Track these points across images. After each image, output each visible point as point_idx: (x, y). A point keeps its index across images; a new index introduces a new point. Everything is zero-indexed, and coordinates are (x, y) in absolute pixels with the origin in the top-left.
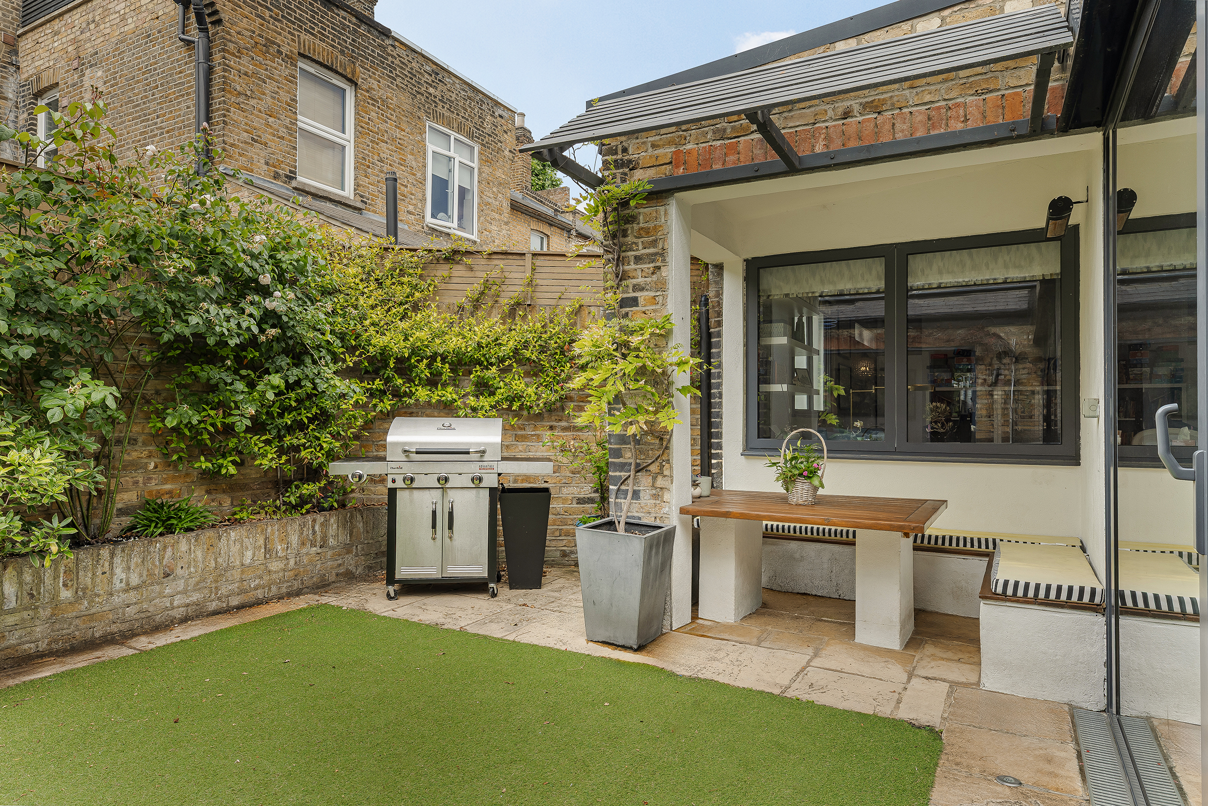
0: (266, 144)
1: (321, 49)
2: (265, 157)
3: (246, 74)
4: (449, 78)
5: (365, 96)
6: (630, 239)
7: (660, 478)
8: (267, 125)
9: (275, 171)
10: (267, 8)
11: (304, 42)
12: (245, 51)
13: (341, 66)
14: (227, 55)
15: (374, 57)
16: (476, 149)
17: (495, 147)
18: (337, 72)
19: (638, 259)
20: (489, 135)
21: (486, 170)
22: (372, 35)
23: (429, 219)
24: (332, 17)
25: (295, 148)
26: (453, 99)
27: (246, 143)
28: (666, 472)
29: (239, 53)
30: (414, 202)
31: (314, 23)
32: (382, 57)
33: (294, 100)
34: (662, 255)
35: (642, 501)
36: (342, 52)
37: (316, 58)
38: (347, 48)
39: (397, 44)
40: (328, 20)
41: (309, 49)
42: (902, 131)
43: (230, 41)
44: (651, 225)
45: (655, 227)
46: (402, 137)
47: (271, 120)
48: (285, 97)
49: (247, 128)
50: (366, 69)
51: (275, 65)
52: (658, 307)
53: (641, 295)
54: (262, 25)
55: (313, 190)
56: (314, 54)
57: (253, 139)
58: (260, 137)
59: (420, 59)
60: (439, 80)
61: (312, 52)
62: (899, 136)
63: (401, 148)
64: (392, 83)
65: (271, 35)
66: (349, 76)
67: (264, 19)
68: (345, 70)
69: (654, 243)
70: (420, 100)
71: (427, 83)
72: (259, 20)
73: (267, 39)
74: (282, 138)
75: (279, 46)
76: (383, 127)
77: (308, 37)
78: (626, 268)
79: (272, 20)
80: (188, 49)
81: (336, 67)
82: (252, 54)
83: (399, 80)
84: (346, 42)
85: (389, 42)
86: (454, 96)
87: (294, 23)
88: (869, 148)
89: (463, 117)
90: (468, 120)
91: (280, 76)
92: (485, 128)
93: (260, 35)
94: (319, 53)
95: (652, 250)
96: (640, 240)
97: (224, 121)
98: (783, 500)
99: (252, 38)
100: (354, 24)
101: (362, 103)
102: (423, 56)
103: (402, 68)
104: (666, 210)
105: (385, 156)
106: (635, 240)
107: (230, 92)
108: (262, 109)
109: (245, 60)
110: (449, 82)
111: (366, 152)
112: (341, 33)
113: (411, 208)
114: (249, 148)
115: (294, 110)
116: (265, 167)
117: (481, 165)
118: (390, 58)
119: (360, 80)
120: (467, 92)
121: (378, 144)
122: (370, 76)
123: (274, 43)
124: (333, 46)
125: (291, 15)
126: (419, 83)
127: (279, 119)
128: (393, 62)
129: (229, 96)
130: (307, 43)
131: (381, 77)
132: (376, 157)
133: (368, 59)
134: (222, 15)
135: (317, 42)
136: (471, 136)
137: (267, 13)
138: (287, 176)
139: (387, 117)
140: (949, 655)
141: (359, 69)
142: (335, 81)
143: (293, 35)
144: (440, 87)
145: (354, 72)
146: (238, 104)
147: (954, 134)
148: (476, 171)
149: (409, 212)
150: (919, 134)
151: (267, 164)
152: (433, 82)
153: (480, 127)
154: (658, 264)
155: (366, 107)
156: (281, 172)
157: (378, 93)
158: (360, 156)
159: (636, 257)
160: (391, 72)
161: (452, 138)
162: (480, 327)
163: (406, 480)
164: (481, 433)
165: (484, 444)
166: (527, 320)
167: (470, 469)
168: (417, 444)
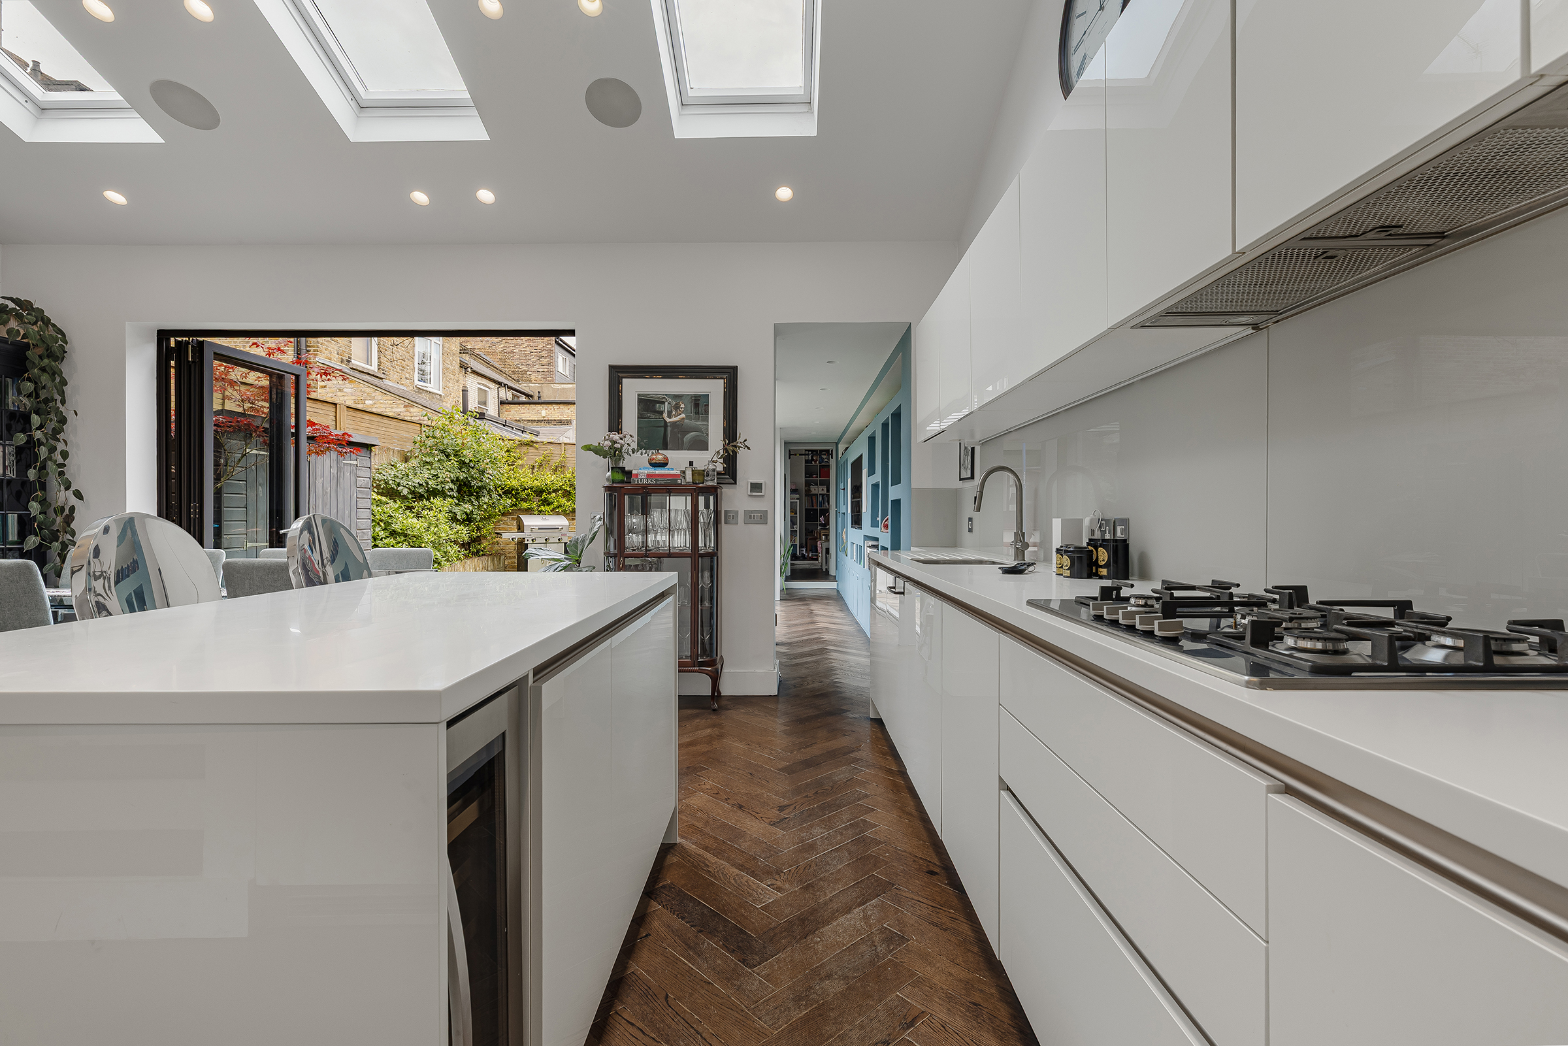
23: (417, 382)
30: (409, 371)
113: (407, 375)
148: (441, 346)
149: (406, 378)
151: (338, 354)
156: (344, 358)
162: (543, 475)
163: (533, 540)
164: (561, 521)
165: (561, 526)
166: (563, 472)
167: (558, 535)
168: (536, 526)
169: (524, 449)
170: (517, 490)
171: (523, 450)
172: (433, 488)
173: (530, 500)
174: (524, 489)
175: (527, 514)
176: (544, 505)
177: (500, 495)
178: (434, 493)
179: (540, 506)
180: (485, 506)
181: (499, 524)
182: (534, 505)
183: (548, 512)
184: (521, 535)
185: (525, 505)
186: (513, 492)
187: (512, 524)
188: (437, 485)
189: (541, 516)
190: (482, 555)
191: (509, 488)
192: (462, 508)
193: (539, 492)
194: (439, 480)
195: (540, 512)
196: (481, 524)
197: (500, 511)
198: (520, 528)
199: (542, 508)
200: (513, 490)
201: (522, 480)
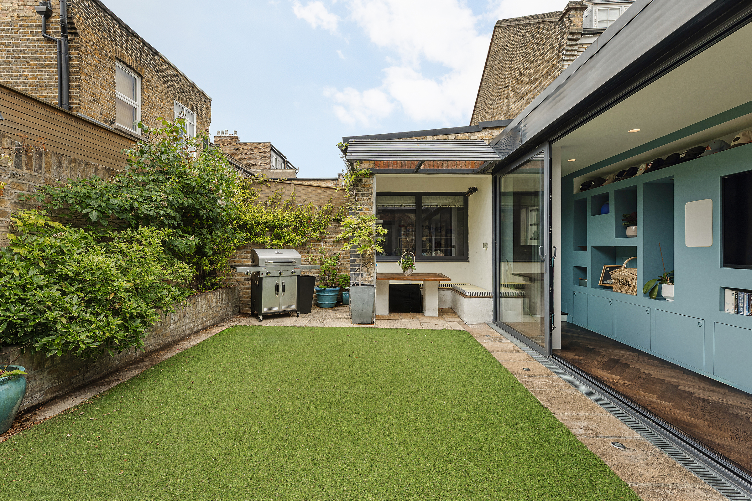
0: (100, 104)
1: (126, 57)
2: (100, 111)
3: (90, 65)
4: (183, 79)
5: (147, 84)
6: (359, 187)
7: (370, 269)
8: (101, 93)
9: (105, 119)
10: (100, 31)
11: (118, 51)
12: (90, 52)
13: (135, 66)
14: (81, 53)
15: (150, 64)
16: (195, 116)
17: (203, 116)
18: (133, 69)
19: (362, 195)
20: (200, 110)
21: (199, 127)
22: (150, 53)
24: (131, 40)
25: (114, 107)
26: (185, 90)
27: (91, 102)
28: (372, 267)
29: (87, 53)
31: (123, 42)
32: (154, 65)
33: (114, 81)
34: (371, 194)
35: (363, 277)
36: (136, 59)
37: (124, 61)
38: (138, 57)
39: (160, 59)
40: (129, 41)
41: (121, 55)
42: (445, 166)
43: (83, 46)
44: (367, 184)
45: (369, 185)
46: (163, 107)
47: (103, 91)
48: (110, 80)
49: (92, 94)
50: (147, 70)
51: (105, 62)
52: (370, 211)
53: (364, 207)
54: (98, 39)
55: (124, 131)
56: (123, 59)
57: (94, 100)
58: (97, 99)
59: (171, 68)
60: (179, 80)
61: (122, 57)
62: (444, 168)
63: (163, 112)
64: (159, 79)
65: (102, 45)
66: (139, 72)
67: (99, 37)
68: (137, 69)
69: (368, 190)
70: (171, 89)
71: (174, 81)
72: (96, 37)
73: (100, 47)
74: (109, 101)
75: (106, 52)
76: (155, 100)
77: (120, 49)
78: (358, 197)
79: (103, 38)
80: (48, 42)
81: (134, 67)
82: (94, 55)
83: (162, 77)
84: (137, 54)
85: (157, 57)
86: (185, 89)
87: (113, 41)
88: (437, 170)
89: (189, 100)
90: (191, 101)
91: (107, 68)
92: (198, 106)
93: (97, 45)
94: (125, 58)
95: (367, 192)
96: (363, 188)
97: (80, 89)
98: (402, 274)
99: (93, 45)
100: (141, 46)
101: (145, 87)
102: (172, 67)
103: (163, 71)
104: (372, 179)
105: (156, 115)
106: (361, 188)
107: (82, 73)
108: (99, 85)
109: (90, 57)
110: (183, 82)
111: (147, 113)
112: (136, 50)
114: (92, 105)
115: (114, 87)
116: (100, 116)
117: (197, 124)
118: (157, 66)
119: (144, 75)
120: (191, 87)
121: (152, 109)
122: (149, 74)
123: (104, 50)
124: (132, 56)
125: (112, 37)
126: (170, 80)
127: (107, 91)
128: (159, 68)
129: (82, 75)
130: (120, 52)
131: (154, 75)
132: (152, 116)
133: (148, 65)
134: (78, 31)
135: (125, 52)
136: (193, 110)
137: (100, 34)
138: (111, 122)
139: (156, 96)
140: (449, 316)
141: (144, 69)
142: (131, 74)
143: (113, 47)
144: (180, 84)
145: (141, 71)
146: (87, 80)
147: (459, 170)
148: (195, 127)
150: (450, 168)
151: (101, 114)
152: (177, 80)
153: (197, 106)
154: (369, 197)
155: (147, 90)
156: (108, 119)
157: (153, 83)
158: (145, 114)
159: (361, 194)
160: (158, 73)
161: (185, 109)
162: (275, 212)
163: (267, 274)
164: (292, 255)
165: (294, 259)
166: (293, 210)
167: (290, 269)
168: (271, 259)
169: (258, 188)
170: (252, 224)
171: (256, 189)
172: (144, 214)
173: (263, 235)
174: (258, 224)
175: (260, 248)
176: (276, 240)
177: (235, 229)
178: (147, 220)
179: (272, 240)
180: (218, 240)
181: (234, 257)
182: (268, 239)
183: (280, 246)
184: (255, 269)
185: (259, 239)
186: (248, 227)
187: (247, 257)
188: (151, 210)
189: (274, 250)
190: (217, 288)
191: (243, 222)
192: (185, 241)
193: (272, 227)
194: (153, 203)
195: (272, 246)
196: (215, 258)
197: (235, 245)
198: (255, 261)
199: (275, 242)
200: (247, 224)
201: (257, 215)
